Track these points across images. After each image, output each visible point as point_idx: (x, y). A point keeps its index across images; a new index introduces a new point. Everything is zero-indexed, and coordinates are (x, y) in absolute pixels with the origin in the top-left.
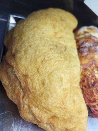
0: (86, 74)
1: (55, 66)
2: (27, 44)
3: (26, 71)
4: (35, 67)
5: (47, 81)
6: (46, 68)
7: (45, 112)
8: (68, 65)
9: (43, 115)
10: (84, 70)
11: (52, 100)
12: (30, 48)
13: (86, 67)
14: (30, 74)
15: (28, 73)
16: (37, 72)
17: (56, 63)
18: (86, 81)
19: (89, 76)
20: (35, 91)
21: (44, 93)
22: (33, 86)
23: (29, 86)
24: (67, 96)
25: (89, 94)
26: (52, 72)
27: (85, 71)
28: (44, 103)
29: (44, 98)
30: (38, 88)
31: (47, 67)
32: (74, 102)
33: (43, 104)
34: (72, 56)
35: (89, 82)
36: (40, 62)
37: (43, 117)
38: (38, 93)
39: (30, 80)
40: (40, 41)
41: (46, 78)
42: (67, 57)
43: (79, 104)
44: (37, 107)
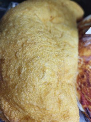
0: (87, 68)
1: (39, 51)
2: (11, 25)
3: (2, 55)
4: (13, 51)
5: (24, 69)
6: (26, 53)
7: (17, 109)
8: (58, 53)
9: (13, 113)
10: (84, 64)
11: (27, 95)
12: (14, 29)
13: (87, 60)
14: (7, 58)
15: (4, 58)
16: (15, 57)
17: (41, 49)
18: (85, 77)
19: (90, 70)
20: (8, 79)
21: (18, 84)
22: (7, 74)
23: (3, 73)
24: (48, 92)
25: (88, 93)
26: (32, 59)
27: (86, 65)
28: (16, 98)
29: (17, 90)
30: (12, 77)
31: (27, 51)
32: (60, 102)
33: (14, 98)
34: (69, 44)
35: (89, 78)
36: (20, 44)
37: (13, 115)
38: (11, 83)
39: (5, 66)
40: (27, 22)
41: (24, 65)
42: (60, 44)
43: (66, 106)
44: (7, 100)
